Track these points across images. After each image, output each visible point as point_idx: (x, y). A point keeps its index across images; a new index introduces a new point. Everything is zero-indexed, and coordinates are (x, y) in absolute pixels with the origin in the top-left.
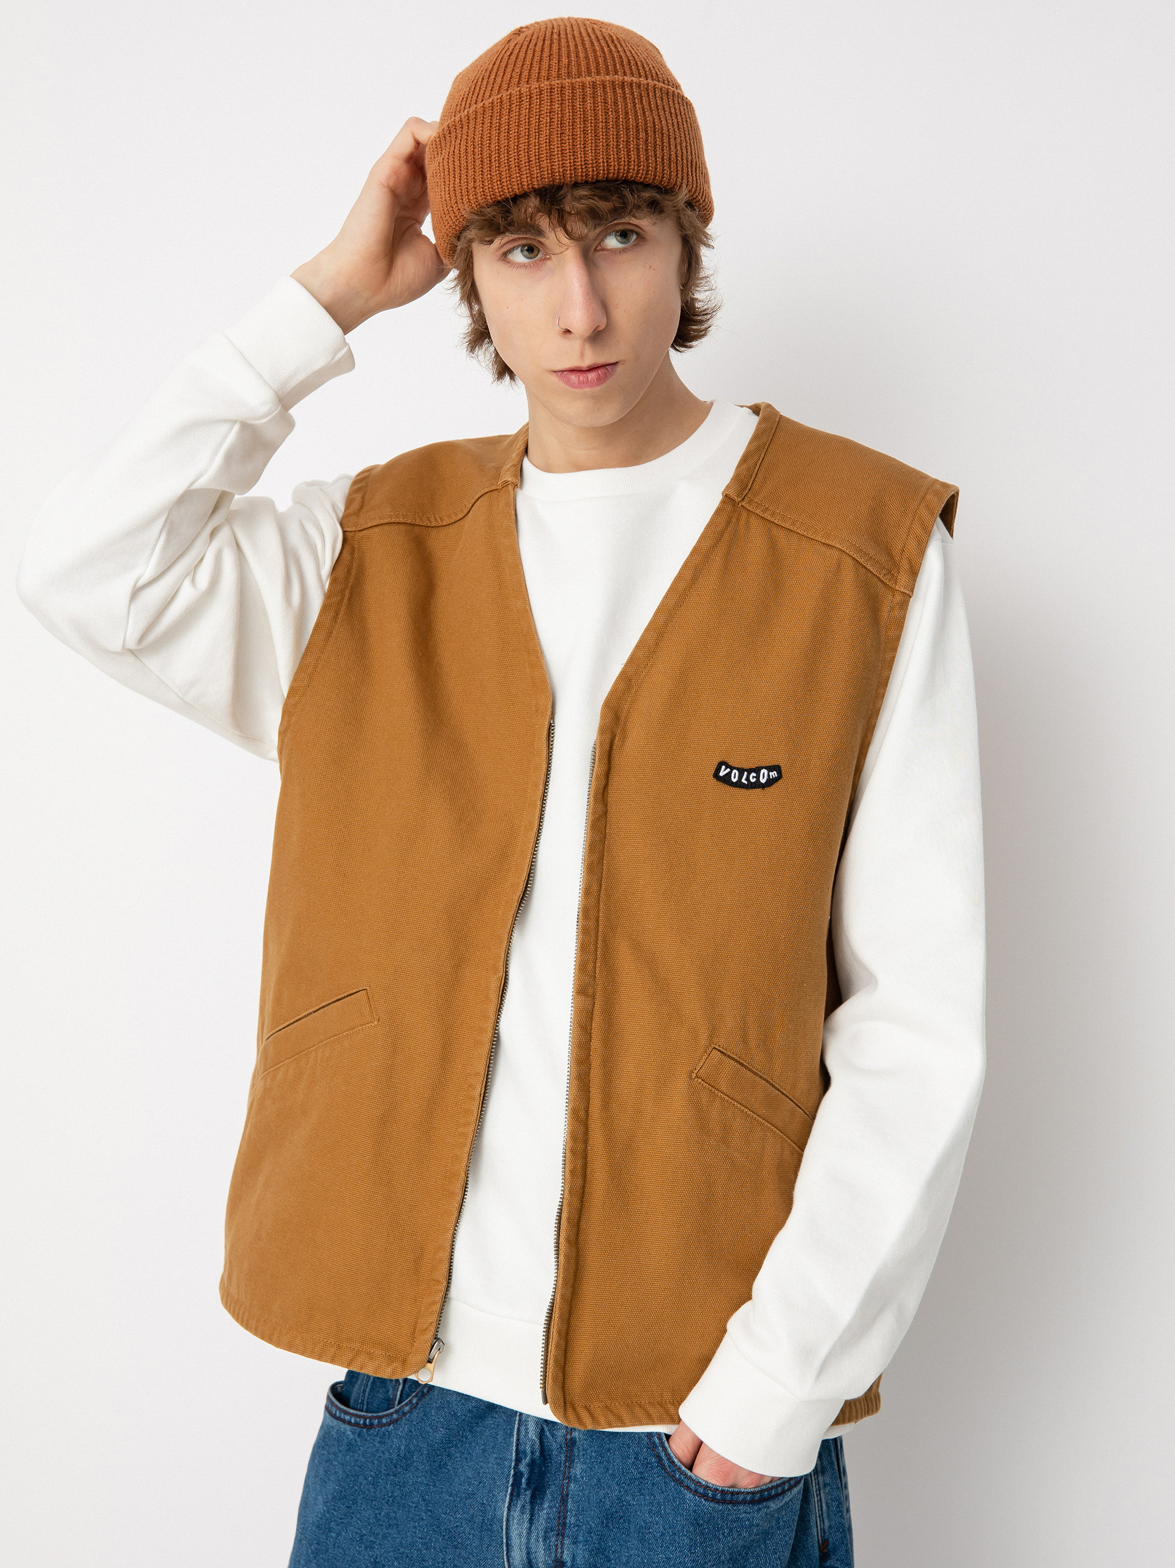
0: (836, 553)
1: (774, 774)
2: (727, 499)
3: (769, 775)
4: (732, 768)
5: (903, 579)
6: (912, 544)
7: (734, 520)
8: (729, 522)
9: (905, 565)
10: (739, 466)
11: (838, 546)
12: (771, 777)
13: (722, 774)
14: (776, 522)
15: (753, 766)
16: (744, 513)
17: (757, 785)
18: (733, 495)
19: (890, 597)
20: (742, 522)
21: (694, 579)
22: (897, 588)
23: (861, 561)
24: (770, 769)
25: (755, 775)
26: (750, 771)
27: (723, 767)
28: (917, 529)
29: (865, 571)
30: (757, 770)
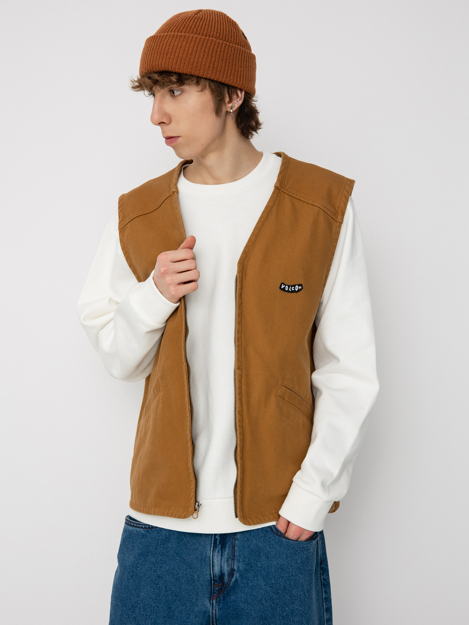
0: (317, 208)
1: (300, 287)
2: (276, 188)
3: (298, 288)
4: (286, 285)
5: (339, 217)
6: (342, 204)
7: (279, 196)
8: (277, 196)
9: (340, 212)
10: (279, 176)
11: (317, 205)
12: (299, 289)
13: (282, 287)
14: (294, 196)
15: (293, 285)
16: (282, 193)
17: (295, 291)
18: (278, 186)
19: (335, 223)
20: (282, 196)
21: (267, 218)
22: (338, 220)
23: (326, 211)
24: (299, 285)
25: (294, 288)
26: (292, 286)
27: (283, 285)
28: (344, 199)
29: (327, 214)
30: (294, 286)
